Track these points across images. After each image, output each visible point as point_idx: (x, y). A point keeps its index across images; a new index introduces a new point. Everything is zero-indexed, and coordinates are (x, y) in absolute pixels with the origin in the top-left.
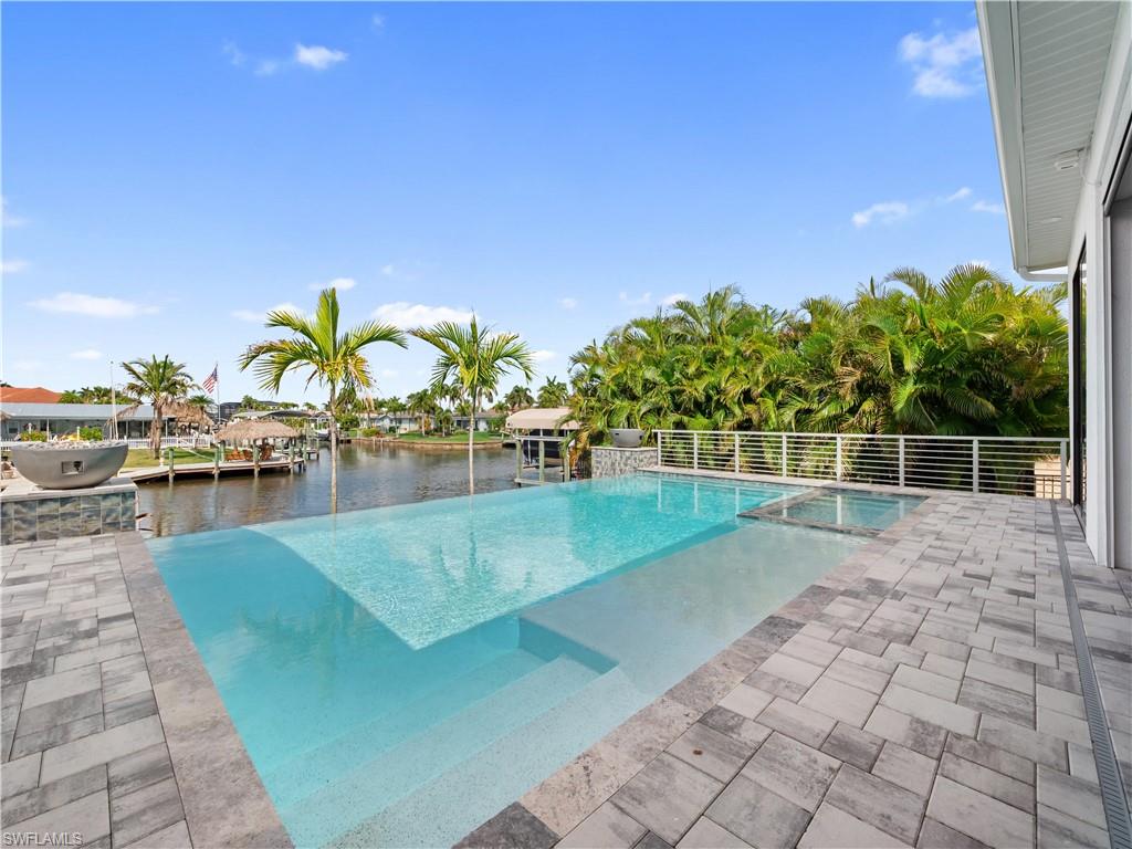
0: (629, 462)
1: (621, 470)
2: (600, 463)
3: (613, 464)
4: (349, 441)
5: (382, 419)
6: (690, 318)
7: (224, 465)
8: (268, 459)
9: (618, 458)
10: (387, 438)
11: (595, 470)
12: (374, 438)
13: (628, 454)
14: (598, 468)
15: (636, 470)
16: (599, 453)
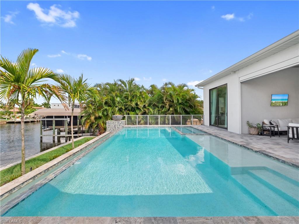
0: (121, 125)
1: (118, 127)
2: (110, 126)
3: (115, 126)
6: (123, 85)
9: (117, 124)
11: (107, 128)
13: (120, 123)
14: (109, 128)
15: (123, 127)
16: (109, 123)
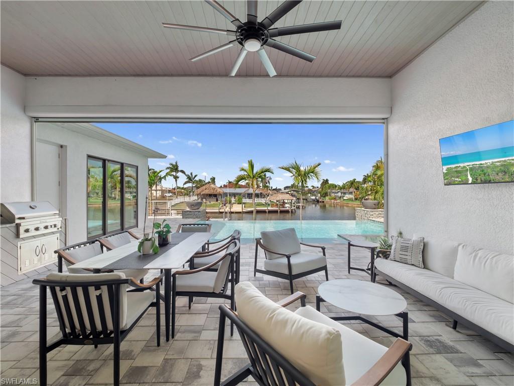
3: (362, 216)
4: (323, 202)
5: (338, 192)
7: (270, 208)
8: (284, 207)
10: (338, 201)
12: (333, 201)
